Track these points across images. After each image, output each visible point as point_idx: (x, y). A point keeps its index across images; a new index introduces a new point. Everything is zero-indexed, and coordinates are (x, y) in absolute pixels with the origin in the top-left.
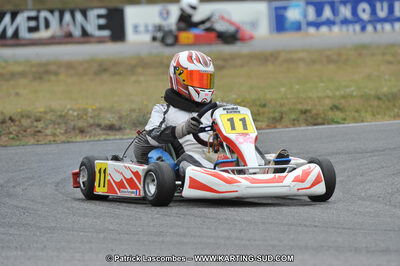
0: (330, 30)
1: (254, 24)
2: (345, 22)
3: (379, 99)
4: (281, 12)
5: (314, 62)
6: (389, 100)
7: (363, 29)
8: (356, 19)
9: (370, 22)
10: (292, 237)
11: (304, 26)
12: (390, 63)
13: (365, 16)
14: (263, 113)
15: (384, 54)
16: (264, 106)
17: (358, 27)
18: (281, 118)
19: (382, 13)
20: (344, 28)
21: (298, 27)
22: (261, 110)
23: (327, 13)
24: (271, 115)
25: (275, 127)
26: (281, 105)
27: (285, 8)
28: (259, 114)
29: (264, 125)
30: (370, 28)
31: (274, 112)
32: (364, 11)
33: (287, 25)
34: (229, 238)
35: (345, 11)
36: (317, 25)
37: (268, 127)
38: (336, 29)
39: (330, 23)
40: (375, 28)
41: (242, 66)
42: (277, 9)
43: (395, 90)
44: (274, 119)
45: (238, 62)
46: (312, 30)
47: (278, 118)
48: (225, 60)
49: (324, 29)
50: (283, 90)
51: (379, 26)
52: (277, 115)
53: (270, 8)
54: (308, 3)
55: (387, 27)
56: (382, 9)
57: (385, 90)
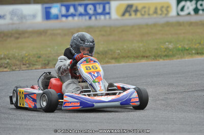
0: (73, 19)
1: (34, 16)
2: (81, 15)
3: (98, 53)
4: (48, 10)
5: (65, 35)
6: (103, 54)
7: (90, 18)
8: (86, 13)
9: (94, 15)
10: (54, 124)
11: (60, 17)
12: (104, 35)
13: (91, 12)
14: (39, 61)
15: (100, 31)
16: (40, 57)
17: (87, 17)
18: (49, 63)
19: (100, 10)
20: (81, 18)
21: (57, 17)
22: (38, 59)
23: (72, 10)
24: (44, 62)
25: (45, 68)
26: (48, 57)
27: (50, 8)
28: (37, 62)
29: (40, 67)
30: (93, 18)
31: (45, 60)
32: (90, 9)
33: (52, 16)
34: (22, 125)
35: (81, 9)
36: (66, 16)
37: (42, 68)
38: (76, 18)
39: (73, 15)
40: (96, 18)
41: (28, 37)
42: (46, 8)
43: (106, 49)
44: (45, 64)
45: (27, 35)
46: (64, 19)
47: (47, 63)
48: (20, 34)
49: (70, 18)
50: (49, 49)
51: (98, 17)
52: (46, 62)
53: (42, 8)
54: (62, 5)
55: (102, 17)
56: (100, 8)
57: (101, 49)
